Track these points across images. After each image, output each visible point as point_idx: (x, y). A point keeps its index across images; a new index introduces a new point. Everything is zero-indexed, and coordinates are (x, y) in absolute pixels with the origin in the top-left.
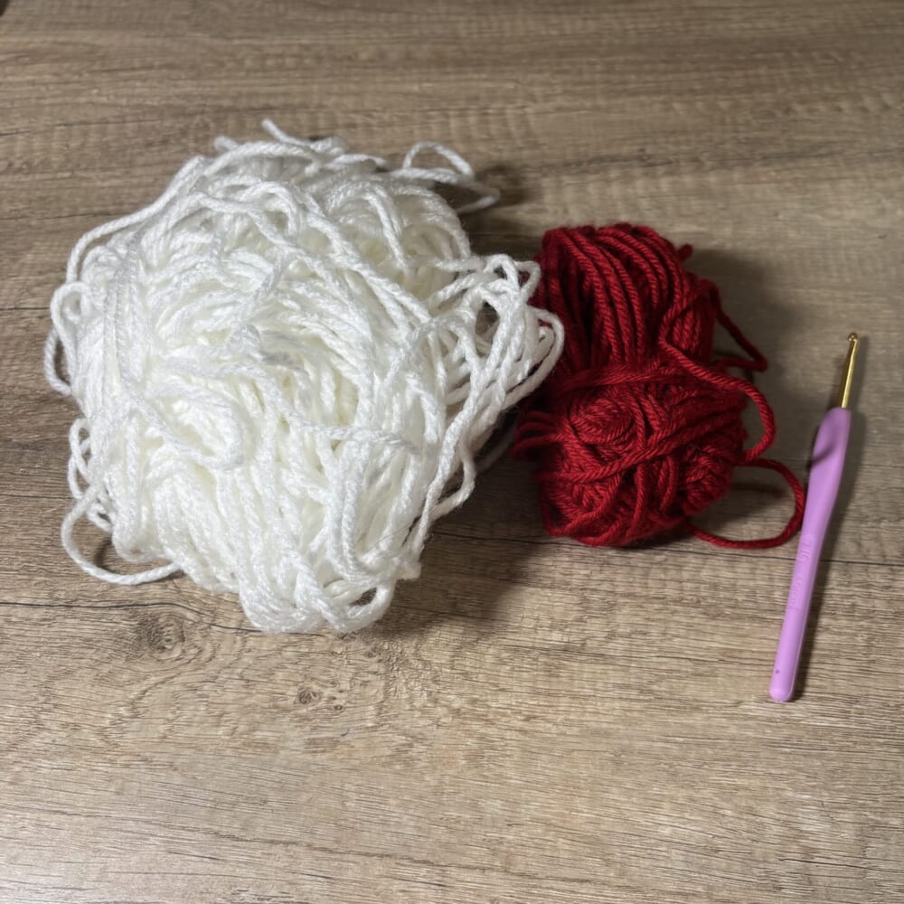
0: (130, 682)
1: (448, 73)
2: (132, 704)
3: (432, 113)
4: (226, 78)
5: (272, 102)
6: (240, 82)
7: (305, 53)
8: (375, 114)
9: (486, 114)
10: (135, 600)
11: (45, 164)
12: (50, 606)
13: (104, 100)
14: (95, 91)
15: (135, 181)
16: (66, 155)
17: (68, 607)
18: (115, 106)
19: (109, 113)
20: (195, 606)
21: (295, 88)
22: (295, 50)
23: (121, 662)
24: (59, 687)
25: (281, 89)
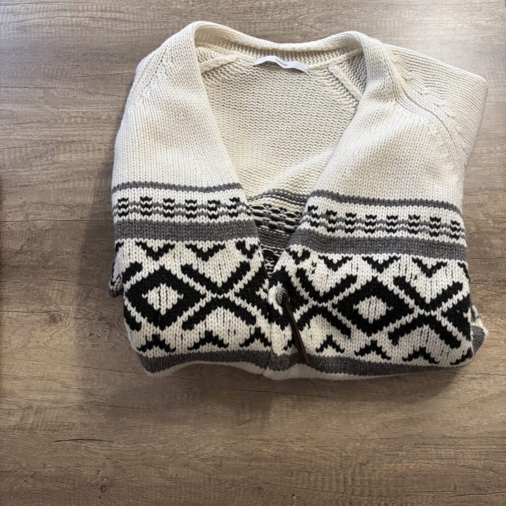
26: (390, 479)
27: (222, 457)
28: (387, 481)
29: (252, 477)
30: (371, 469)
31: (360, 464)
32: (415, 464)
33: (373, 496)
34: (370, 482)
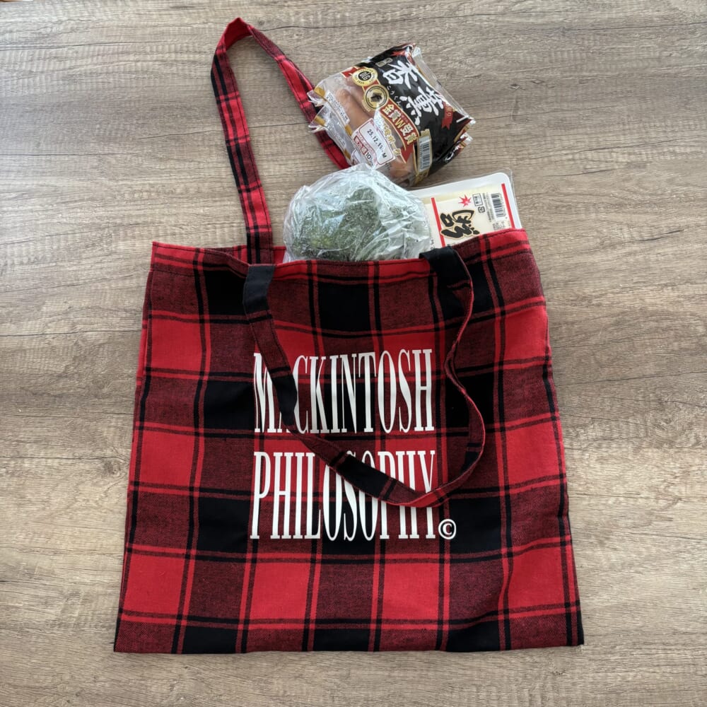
0: (104, 485)
1: (216, 201)
2: (105, 492)
3: (209, 226)
4: (117, 205)
5: (139, 221)
6: (124, 208)
7: (152, 189)
8: (184, 227)
9: (233, 226)
10: (102, 456)
11: (44, 258)
12: (73, 459)
13: (65, 220)
14: (60, 215)
15: (83, 267)
16: (52, 253)
17: (80, 459)
18: (70, 224)
19: (67, 228)
20: (123, 458)
21: (148, 212)
22: (147, 187)
23: (100, 478)
24: (80, 487)
25: (142, 212)
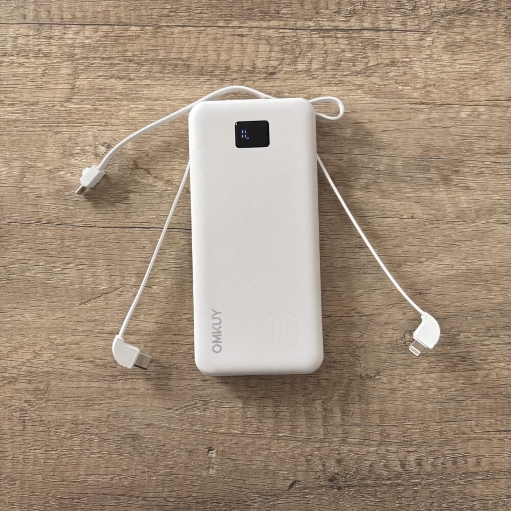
26: (429, 406)
27: (48, 372)
28: (423, 410)
29: (116, 413)
30: (385, 386)
31: (361, 376)
32: (486, 372)
33: (390, 444)
34: (383, 415)
